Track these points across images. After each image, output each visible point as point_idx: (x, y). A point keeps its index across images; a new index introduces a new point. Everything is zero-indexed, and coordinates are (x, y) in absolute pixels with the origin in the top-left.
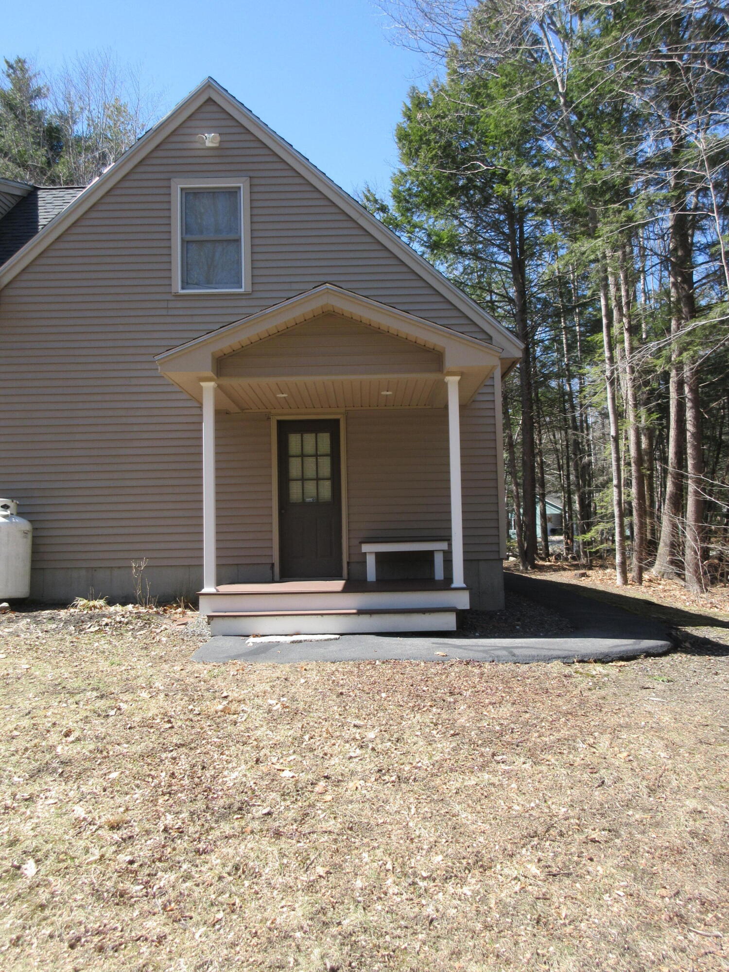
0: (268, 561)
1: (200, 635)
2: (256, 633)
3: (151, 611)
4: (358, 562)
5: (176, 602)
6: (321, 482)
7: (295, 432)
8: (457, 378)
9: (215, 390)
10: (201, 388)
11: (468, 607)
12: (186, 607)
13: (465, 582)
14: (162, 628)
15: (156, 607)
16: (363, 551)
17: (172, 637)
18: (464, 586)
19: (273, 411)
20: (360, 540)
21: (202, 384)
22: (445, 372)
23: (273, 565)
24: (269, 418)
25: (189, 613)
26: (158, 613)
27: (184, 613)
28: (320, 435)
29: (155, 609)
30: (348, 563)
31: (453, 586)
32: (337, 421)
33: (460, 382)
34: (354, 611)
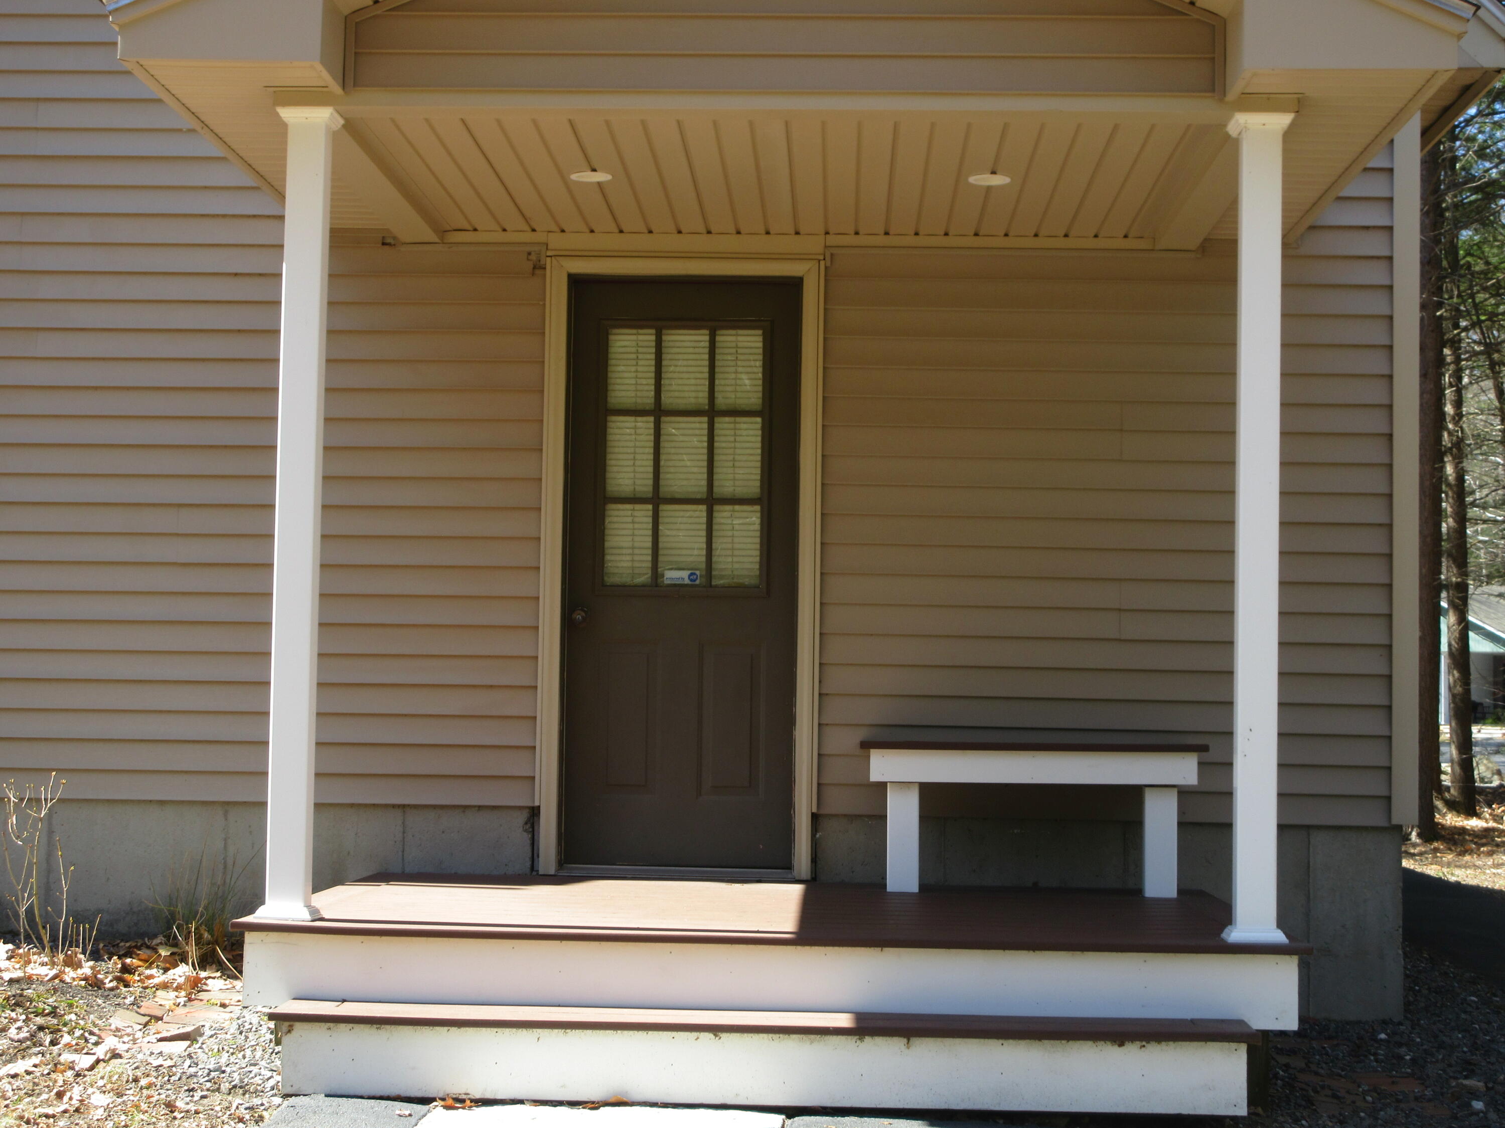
0: (516, 797)
1: (241, 1088)
2: (458, 1088)
3: (70, 974)
4: (852, 818)
5: (172, 942)
6: (723, 514)
7: (636, 322)
8: (1281, 121)
9: (335, 138)
10: (283, 127)
11: (1290, 1022)
12: (206, 961)
13: (1282, 923)
14: (101, 1051)
15: (95, 956)
16: (875, 776)
17: (131, 1095)
18: (1279, 937)
19: (557, 241)
20: (862, 734)
21: (289, 114)
22: (1232, 94)
23: (534, 812)
24: (538, 268)
25: (216, 984)
26: (94, 984)
27: (195, 986)
28: (728, 338)
29: (87, 968)
30: (815, 818)
31: (1235, 934)
32: (794, 285)
33: (1289, 135)
34: (844, 1020)
